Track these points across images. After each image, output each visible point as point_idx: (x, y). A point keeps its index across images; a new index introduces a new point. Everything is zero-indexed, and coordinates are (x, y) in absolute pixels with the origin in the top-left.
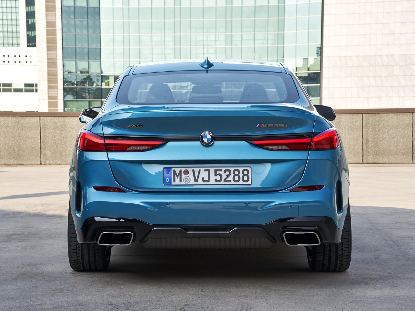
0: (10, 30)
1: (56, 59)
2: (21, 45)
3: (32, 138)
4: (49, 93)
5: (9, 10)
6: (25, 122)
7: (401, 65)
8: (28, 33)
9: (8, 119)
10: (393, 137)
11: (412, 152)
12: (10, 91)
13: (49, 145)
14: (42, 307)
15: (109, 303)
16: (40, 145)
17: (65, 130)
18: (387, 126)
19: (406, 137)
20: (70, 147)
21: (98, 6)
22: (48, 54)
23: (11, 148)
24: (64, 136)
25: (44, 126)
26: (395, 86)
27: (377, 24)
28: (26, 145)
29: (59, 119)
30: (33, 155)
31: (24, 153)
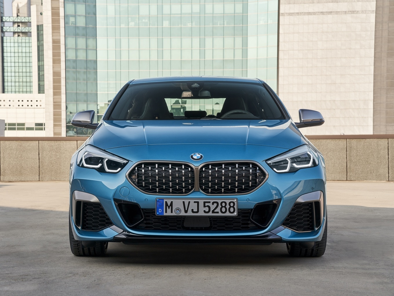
0: (25, 80)
1: (61, 102)
2: (33, 92)
3: (32, 159)
4: (55, 130)
5: (24, 65)
6: (26, 146)
7: (341, 109)
8: (39, 83)
9: (12, 143)
10: (331, 159)
11: (346, 171)
12: (23, 129)
13: (46, 164)
14: (11, 275)
15: (70, 272)
16: (38, 165)
17: (59, 152)
18: (326, 150)
19: (341, 159)
20: (64, 166)
21: (95, 59)
22: (54, 98)
23: (14, 166)
24: (58, 157)
25: (42, 149)
26: (337, 126)
27: (322, 75)
28: (27, 164)
29: (55, 142)
30: (33, 173)
31: (25, 172)
